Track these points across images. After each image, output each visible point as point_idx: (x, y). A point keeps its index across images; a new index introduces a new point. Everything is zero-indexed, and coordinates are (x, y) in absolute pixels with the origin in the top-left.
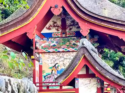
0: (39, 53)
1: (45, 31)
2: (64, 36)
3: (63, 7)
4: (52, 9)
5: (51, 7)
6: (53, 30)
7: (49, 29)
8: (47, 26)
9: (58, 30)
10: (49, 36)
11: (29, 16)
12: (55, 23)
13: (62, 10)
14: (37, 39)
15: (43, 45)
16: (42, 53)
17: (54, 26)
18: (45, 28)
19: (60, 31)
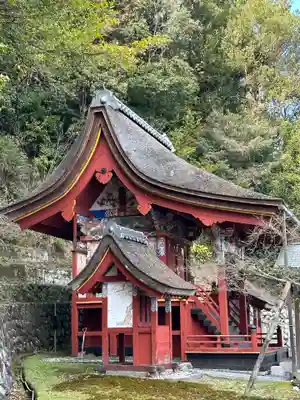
0: (85, 242)
1: (96, 207)
2: (122, 214)
3: (113, 172)
4: (97, 175)
5: (96, 172)
6: (107, 207)
7: (101, 204)
8: (99, 200)
9: (114, 206)
10: (100, 215)
11: (63, 185)
12: (111, 194)
13: (111, 174)
14: (80, 220)
15: (93, 229)
16: (91, 241)
17: (109, 200)
18: (96, 203)
19: (118, 206)
